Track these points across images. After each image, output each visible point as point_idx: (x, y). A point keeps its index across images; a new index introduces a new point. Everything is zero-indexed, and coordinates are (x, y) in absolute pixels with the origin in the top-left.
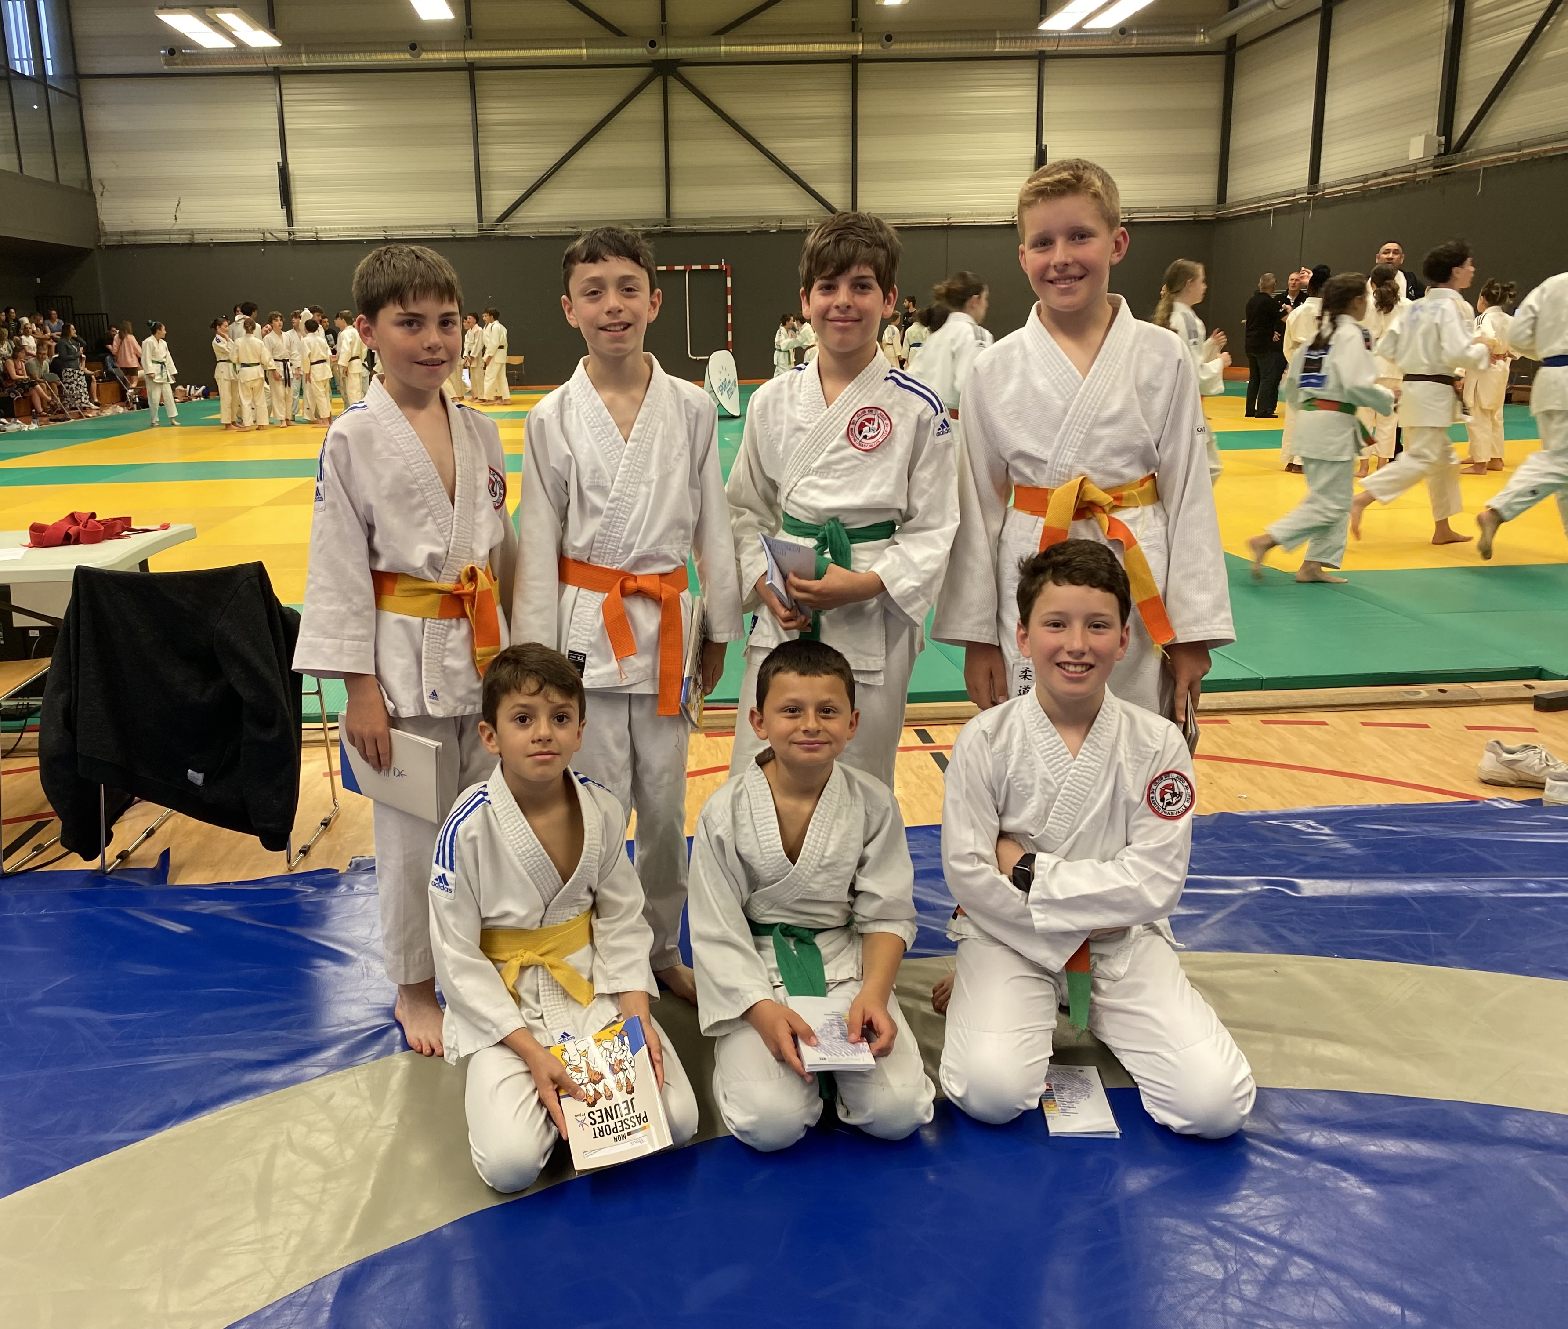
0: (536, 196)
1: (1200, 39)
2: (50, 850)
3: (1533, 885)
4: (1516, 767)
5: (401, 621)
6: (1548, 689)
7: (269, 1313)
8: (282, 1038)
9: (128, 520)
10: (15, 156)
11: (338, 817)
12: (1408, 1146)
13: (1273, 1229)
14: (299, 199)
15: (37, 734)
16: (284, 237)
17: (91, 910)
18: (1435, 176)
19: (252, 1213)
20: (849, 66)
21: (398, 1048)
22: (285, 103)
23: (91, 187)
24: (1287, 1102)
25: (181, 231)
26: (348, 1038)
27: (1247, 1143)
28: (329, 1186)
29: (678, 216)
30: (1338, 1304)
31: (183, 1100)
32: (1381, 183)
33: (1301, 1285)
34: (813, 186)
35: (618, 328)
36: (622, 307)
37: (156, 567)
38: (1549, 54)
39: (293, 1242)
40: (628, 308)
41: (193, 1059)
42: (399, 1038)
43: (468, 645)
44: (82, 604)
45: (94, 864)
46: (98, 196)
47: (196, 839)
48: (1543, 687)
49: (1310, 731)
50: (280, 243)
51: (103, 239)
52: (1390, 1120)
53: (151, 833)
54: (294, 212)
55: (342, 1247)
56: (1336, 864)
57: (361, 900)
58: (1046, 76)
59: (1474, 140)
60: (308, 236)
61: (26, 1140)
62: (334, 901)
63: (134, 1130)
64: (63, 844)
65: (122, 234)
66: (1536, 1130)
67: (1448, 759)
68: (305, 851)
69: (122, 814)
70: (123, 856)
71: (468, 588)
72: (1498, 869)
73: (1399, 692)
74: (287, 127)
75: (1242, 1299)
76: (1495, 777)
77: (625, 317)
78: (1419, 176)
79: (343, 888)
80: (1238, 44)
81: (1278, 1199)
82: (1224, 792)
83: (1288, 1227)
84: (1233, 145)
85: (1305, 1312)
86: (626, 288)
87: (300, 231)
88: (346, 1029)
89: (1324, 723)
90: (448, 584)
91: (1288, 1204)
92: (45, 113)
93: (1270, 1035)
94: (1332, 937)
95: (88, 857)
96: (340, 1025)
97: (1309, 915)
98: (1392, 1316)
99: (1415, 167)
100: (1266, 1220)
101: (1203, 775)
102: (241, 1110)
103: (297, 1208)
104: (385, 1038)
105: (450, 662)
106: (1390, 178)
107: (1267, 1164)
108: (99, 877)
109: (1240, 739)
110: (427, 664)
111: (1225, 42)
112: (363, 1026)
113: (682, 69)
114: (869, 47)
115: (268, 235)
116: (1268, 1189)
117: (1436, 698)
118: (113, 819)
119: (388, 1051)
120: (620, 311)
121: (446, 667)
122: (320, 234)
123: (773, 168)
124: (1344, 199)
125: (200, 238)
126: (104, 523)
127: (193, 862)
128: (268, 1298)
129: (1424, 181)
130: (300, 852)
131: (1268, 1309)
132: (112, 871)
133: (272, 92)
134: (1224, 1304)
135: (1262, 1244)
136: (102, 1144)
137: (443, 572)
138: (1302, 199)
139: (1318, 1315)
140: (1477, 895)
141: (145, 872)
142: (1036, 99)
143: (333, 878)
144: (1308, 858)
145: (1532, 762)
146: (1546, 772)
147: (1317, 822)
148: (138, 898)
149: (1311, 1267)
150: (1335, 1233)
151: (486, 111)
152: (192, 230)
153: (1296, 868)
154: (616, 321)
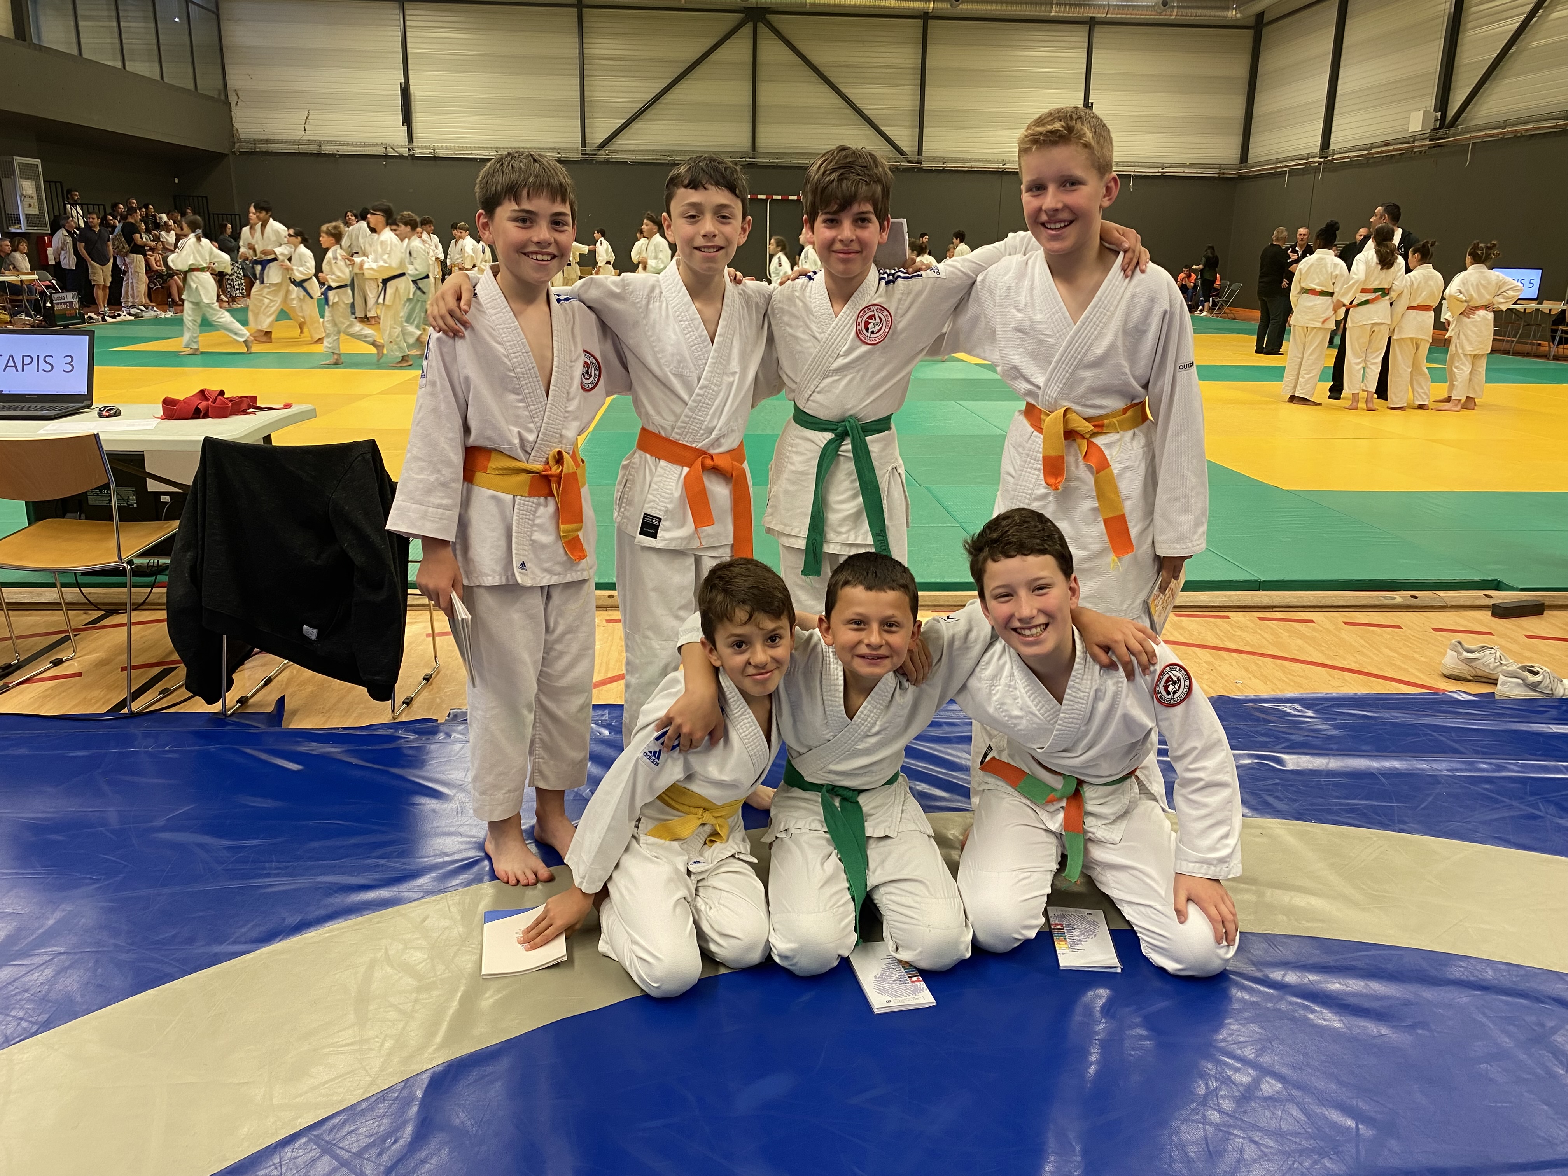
0: (635, 126)
1: (1233, 14)
2: (175, 694)
3: (1484, 766)
4: (1473, 664)
5: (494, 497)
6: (1504, 599)
7: (364, 1106)
8: (383, 866)
9: (254, 399)
10: (157, 64)
11: (438, 673)
12: (1367, 985)
13: (1249, 1052)
14: (418, 119)
15: (165, 590)
16: (405, 152)
17: (212, 748)
18: (1431, 147)
19: (352, 1017)
20: (920, 22)
21: (486, 878)
22: (408, 29)
23: (227, 96)
24: (1265, 945)
25: (309, 142)
26: (441, 868)
27: (1229, 978)
28: (421, 996)
29: (762, 150)
30: (1303, 1118)
31: (293, 920)
32: (1383, 152)
33: (1271, 1100)
34: (883, 129)
35: (711, 250)
36: (717, 232)
37: (277, 441)
38: (1534, 44)
39: (387, 1045)
40: (723, 234)
41: (301, 882)
42: (487, 868)
43: (554, 521)
44: (209, 472)
45: (217, 707)
46: (233, 105)
47: (310, 688)
48: (1500, 597)
49: (1299, 628)
50: (401, 157)
51: (237, 145)
52: (1354, 963)
53: (268, 681)
54: (414, 130)
55: (431, 1050)
56: (1317, 742)
57: (457, 747)
58: (1095, 40)
59: (1466, 118)
60: (427, 152)
61: (147, 949)
62: (433, 747)
63: (246, 943)
64: (186, 688)
65: (255, 142)
66: (1476, 972)
67: (1416, 656)
68: (408, 702)
69: (243, 664)
70: (243, 701)
71: (555, 470)
72: (1456, 752)
73: (1377, 597)
74: (409, 50)
75: (1220, 1111)
76: (1455, 672)
77: (718, 241)
78: (1416, 146)
79: (441, 736)
80: (1265, 21)
81: (1254, 1027)
82: (1223, 678)
83: (1262, 1051)
84: (1257, 111)
85: (1273, 1124)
86: (722, 215)
87: (418, 147)
88: (441, 860)
89: (1312, 622)
90: (538, 466)
91: (1263, 1032)
92: (186, 26)
93: (1254, 888)
94: (1312, 805)
95: (210, 701)
96: (435, 856)
97: (1292, 786)
98: (1349, 1128)
99: (1414, 138)
100: (1243, 1045)
101: (1205, 662)
102: (343, 928)
103: (393, 1015)
104: (476, 868)
105: (537, 536)
106: (1391, 148)
107: (1247, 997)
108: (219, 719)
109: (1239, 633)
110: (517, 537)
111: (1254, 19)
112: (456, 857)
113: (771, 17)
114: (939, 5)
115: (389, 149)
116: (1245, 1019)
117: (1408, 603)
118: (232, 669)
119: (478, 880)
120: (715, 236)
121: (534, 541)
122: (437, 151)
123: (849, 111)
124: (1350, 164)
125: (327, 149)
126: (231, 400)
127: (306, 709)
128: (363, 1093)
129: (1421, 152)
130: (404, 703)
131: (1243, 1121)
132: (233, 714)
133: (398, 17)
134: (1204, 1116)
135: (1239, 1065)
136: (216, 954)
137: (533, 454)
138: (1314, 162)
139: (1284, 1126)
140: (1435, 773)
141: (262, 716)
142: (1085, 61)
143: (433, 726)
144: (1293, 737)
145: (1487, 661)
146: (1499, 669)
147: (1302, 706)
148: (255, 740)
149: (1281, 1086)
150: (1301, 1057)
151: (592, 46)
152: (320, 141)
153: (1283, 745)
154: (710, 244)
